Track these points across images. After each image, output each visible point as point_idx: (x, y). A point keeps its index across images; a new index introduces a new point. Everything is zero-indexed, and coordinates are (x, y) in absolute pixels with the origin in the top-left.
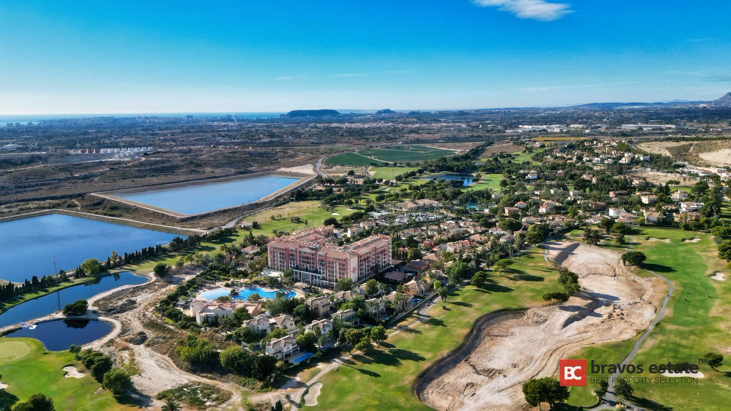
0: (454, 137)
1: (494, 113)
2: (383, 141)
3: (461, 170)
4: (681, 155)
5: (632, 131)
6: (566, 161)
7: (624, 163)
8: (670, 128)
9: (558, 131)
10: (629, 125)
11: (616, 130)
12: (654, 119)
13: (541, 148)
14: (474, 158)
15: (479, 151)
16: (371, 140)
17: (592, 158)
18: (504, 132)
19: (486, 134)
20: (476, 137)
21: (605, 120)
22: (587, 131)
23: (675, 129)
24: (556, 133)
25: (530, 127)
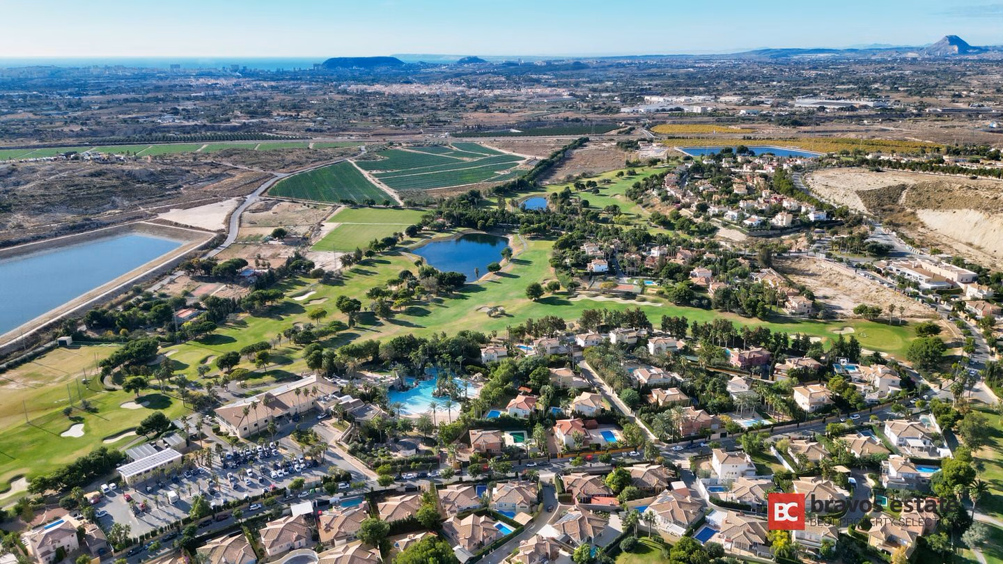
0: (539, 120)
1: (623, 65)
2: (424, 127)
3: (489, 226)
4: (884, 210)
5: (811, 112)
6: (679, 209)
7: (780, 224)
8: (865, 107)
9: (699, 111)
10: (807, 100)
11: (785, 111)
12: (843, 83)
13: (650, 166)
14: (535, 185)
15: (553, 163)
16: (403, 126)
17: (724, 209)
18: (618, 112)
19: (589, 116)
20: (573, 120)
21: (775, 83)
22: (743, 112)
23: (873, 108)
24: (695, 115)
25: (661, 99)
